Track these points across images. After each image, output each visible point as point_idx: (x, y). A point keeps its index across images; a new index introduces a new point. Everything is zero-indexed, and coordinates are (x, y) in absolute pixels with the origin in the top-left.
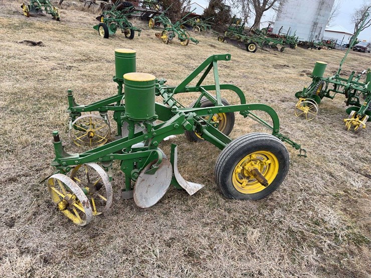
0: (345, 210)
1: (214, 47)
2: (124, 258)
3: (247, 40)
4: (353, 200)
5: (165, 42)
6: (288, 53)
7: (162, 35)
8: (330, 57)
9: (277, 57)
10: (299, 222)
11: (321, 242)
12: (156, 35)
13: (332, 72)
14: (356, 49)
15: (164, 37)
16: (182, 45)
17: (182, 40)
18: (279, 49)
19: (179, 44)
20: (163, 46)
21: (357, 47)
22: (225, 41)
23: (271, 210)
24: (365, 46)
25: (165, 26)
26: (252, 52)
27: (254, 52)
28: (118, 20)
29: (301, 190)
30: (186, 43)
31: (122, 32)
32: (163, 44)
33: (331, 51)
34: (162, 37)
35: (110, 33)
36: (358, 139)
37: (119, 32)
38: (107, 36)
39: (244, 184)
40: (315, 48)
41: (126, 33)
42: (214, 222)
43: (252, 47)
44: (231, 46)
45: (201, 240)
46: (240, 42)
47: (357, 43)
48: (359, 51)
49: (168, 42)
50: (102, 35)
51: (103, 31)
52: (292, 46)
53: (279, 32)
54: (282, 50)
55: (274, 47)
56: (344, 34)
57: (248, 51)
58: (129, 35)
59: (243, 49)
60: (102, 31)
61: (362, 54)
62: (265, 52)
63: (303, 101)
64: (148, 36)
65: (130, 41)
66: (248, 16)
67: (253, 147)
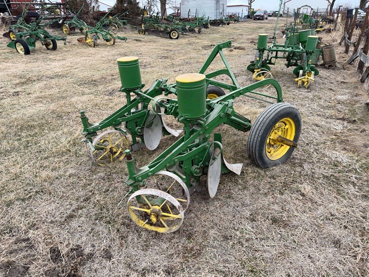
0: (345, 149)
1: (140, 41)
2: (231, 243)
3: (167, 28)
4: (345, 140)
5: (90, 46)
6: (205, 34)
7: (86, 40)
8: (240, 29)
9: (199, 39)
10: (325, 169)
11: (350, 178)
12: (78, 40)
13: (251, 42)
14: (256, 18)
15: (89, 41)
16: (109, 45)
17: (107, 40)
18: (197, 32)
19: (105, 45)
20: (92, 50)
21: (257, 16)
22: (146, 33)
23: (301, 166)
24: (262, 14)
25: (81, 29)
26: (175, 39)
27: (177, 38)
28: (36, 32)
29: (308, 144)
30: (112, 43)
31: (43, 45)
32: (91, 49)
33: (238, 24)
34: (87, 41)
35: (31, 48)
36: (312, 92)
37: (38, 44)
38: (27, 52)
39: (272, 152)
40: (225, 24)
41: (47, 45)
42: (270, 190)
43: (174, 34)
44: (155, 37)
45: (273, 207)
46: (161, 32)
47: (255, 13)
48: (259, 19)
49: (94, 45)
50: (22, 53)
51: (22, 47)
52: (206, 26)
53: (189, 15)
54: (199, 32)
55: (192, 30)
56: (242, 7)
57: (172, 38)
58: (51, 46)
59: (166, 38)
60: (20, 48)
61: (262, 21)
62: (186, 36)
63: (258, 72)
64: (70, 44)
65: (54, 52)
66: (151, 5)
67: (279, 117)
